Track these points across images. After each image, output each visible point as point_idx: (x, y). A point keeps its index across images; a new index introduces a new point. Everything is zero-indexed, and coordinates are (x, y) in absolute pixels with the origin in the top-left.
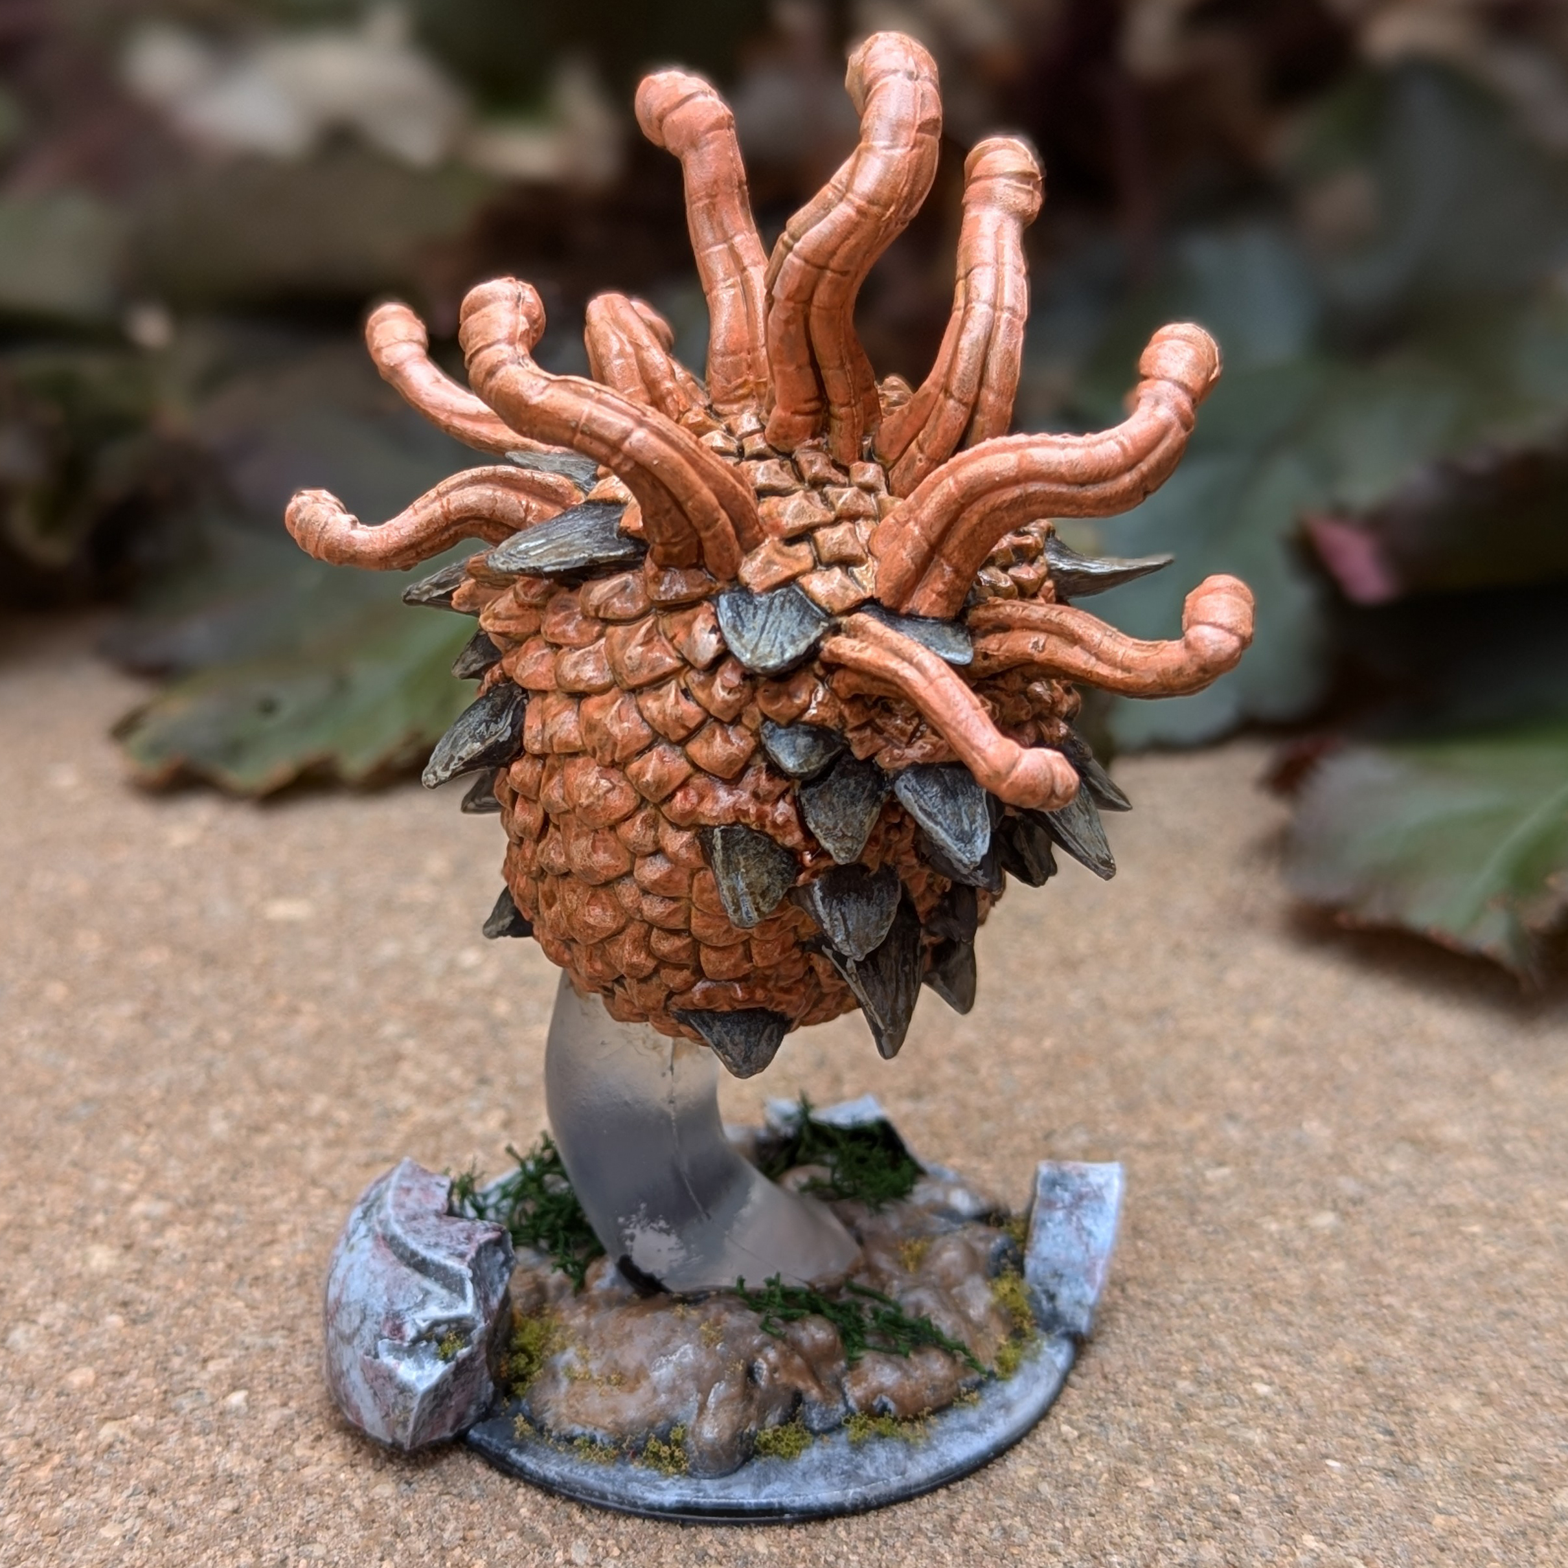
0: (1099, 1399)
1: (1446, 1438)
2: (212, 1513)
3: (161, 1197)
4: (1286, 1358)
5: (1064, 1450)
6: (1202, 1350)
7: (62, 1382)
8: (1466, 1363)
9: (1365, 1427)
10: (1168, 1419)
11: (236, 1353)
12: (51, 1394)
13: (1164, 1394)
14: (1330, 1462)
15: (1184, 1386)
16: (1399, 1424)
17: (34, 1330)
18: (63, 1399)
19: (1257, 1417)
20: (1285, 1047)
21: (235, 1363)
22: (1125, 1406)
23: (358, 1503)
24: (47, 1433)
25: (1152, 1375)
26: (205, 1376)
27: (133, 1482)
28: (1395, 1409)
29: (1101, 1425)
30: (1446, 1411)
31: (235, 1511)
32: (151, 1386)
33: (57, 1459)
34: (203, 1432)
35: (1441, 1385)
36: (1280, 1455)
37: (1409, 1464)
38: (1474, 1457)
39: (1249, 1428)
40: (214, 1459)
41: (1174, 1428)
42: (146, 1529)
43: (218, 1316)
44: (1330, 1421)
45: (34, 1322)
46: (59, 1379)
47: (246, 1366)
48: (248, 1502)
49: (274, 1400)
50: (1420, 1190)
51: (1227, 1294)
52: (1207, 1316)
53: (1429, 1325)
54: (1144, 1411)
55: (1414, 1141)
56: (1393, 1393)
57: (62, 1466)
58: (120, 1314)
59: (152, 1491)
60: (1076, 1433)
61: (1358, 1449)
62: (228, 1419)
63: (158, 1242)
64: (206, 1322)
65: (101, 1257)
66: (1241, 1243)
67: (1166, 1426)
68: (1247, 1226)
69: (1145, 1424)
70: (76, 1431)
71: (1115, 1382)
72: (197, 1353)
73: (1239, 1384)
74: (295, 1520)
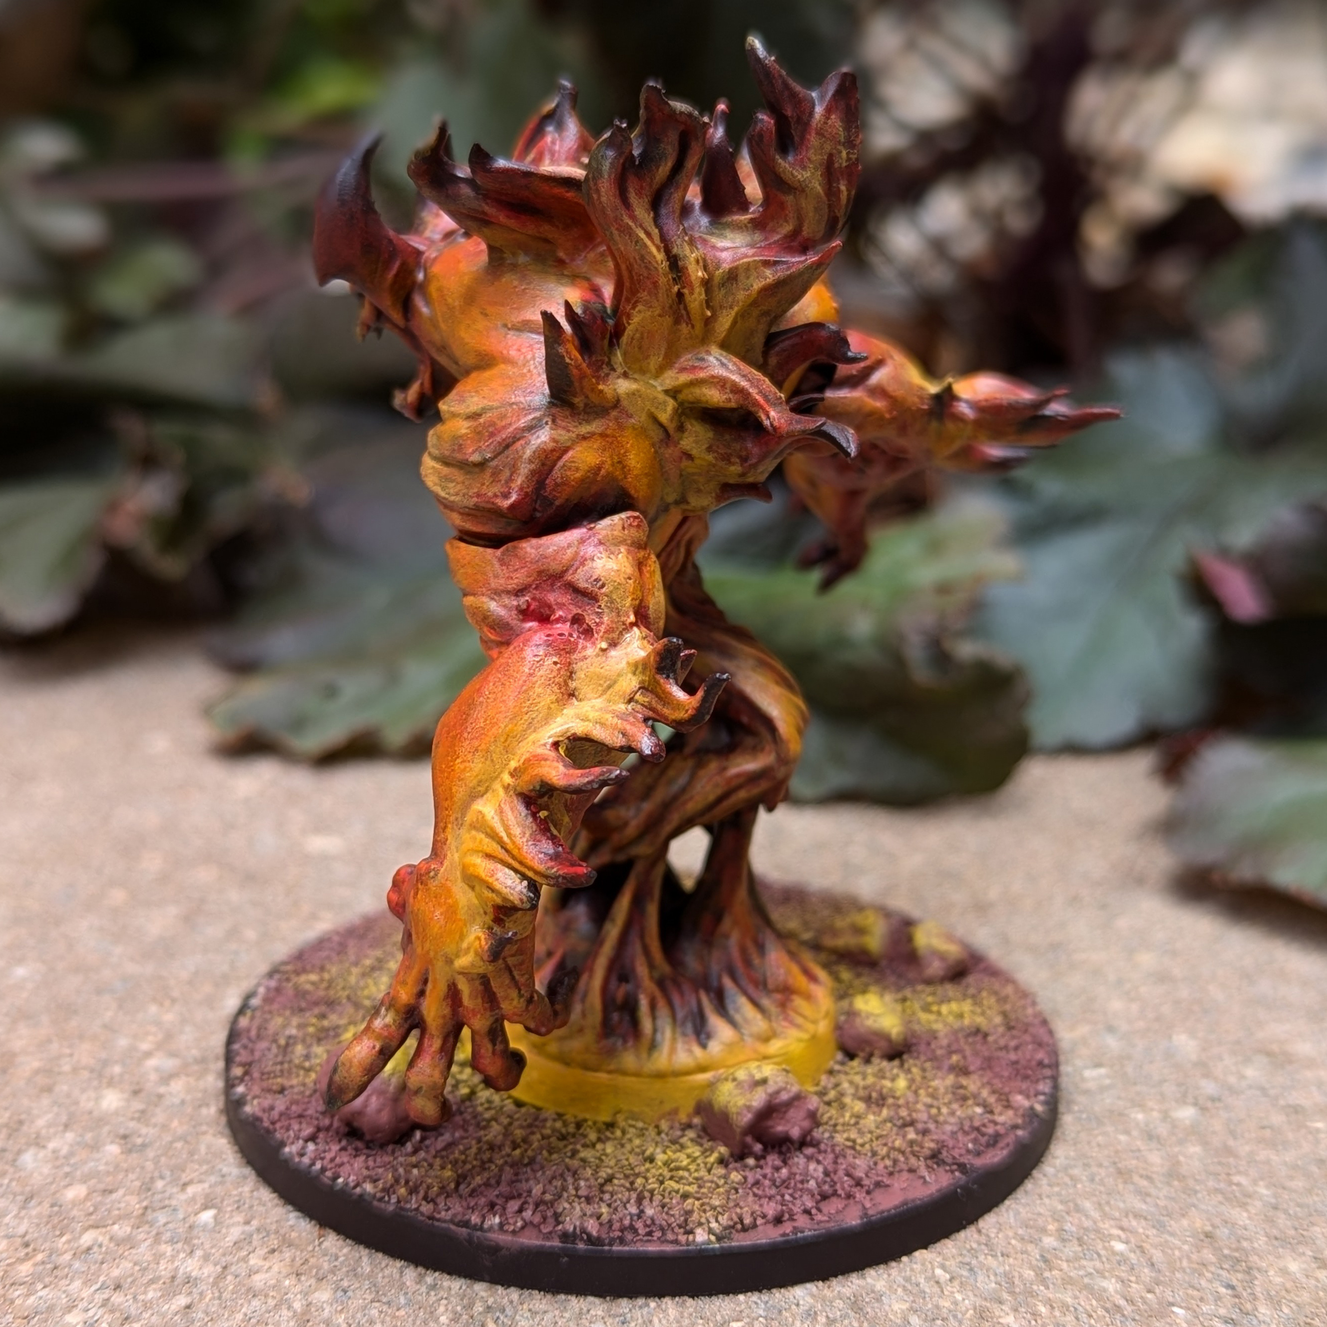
0: (972, 1249)
1: (1283, 1293)
2: (166, 1307)
3: (173, 1054)
4: (1143, 1222)
5: (936, 1289)
6: (1068, 1213)
7: (58, 1195)
8: (1305, 1233)
9: (1210, 1281)
10: (1032, 1268)
11: (213, 1179)
12: (46, 1205)
13: (1030, 1247)
14: (1175, 1309)
15: (1049, 1241)
16: (1242, 1281)
17: (42, 1154)
18: (56, 1209)
19: (1113, 1269)
20: (1162, 977)
21: (210, 1187)
22: (994, 1256)
23: (297, 1306)
24: (36, 1235)
25: (1020, 1232)
26: (183, 1197)
27: (102, 1279)
28: (1238, 1267)
29: (971, 1270)
30: (1284, 1272)
31: (188, 1307)
32: (134, 1204)
33: (40, 1257)
34: (172, 1241)
35: (1281, 1250)
36: (1131, 1301)
37: (1247, 1314)
38: (1308, 1310)
39: (1105, 1277)
40: (176, 1264)
41: (1037, 1274)
42: (106, 1316)
43: (203, 1149)
44: (1178, 1275)
45: (44, 1147)
46: (54, 1193)
47: (219, 1190)
48: (200, 1300)
49: (239, 1218)
50: (1272, 1092)
51: (1095, 1169)
52: (1075, 1186)
53: (1273, 1201)
54: (1011, 1260)
55: (1269, 1054)
56: (1237, 1255)
57: (43, 1263)
58: (120, 1145)
59: (118, 1287)
60: (948, 1276)
61: (1202, 1299)
62: (195, 1232)
63: (162, 1090)
64: (191, 1153)
65: (112, 1100)
66: (1110, 1129)
67: (1029, 1274)
68: (1118, 1116)
69: (1010, 1272)
70: (61, 1235)
71: (988, 1236)
72: (179, 1178)
73: (1099, 1241)
74: (239, 1316)
